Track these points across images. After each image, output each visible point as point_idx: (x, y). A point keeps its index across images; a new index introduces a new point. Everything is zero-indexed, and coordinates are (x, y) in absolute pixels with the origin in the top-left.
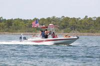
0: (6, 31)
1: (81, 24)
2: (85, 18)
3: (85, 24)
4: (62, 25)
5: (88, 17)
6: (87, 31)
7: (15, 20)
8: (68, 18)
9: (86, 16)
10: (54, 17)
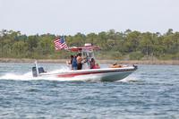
0: (26, 57)
1: (161, 43)
2: (168, 34)
3: (168, 43)
4: (128, 46)
5: (174, 32)
6: (171, 56)
7: (42, 36)
8: (137, 34)
9: (170, 30)
10: (112, 32)
